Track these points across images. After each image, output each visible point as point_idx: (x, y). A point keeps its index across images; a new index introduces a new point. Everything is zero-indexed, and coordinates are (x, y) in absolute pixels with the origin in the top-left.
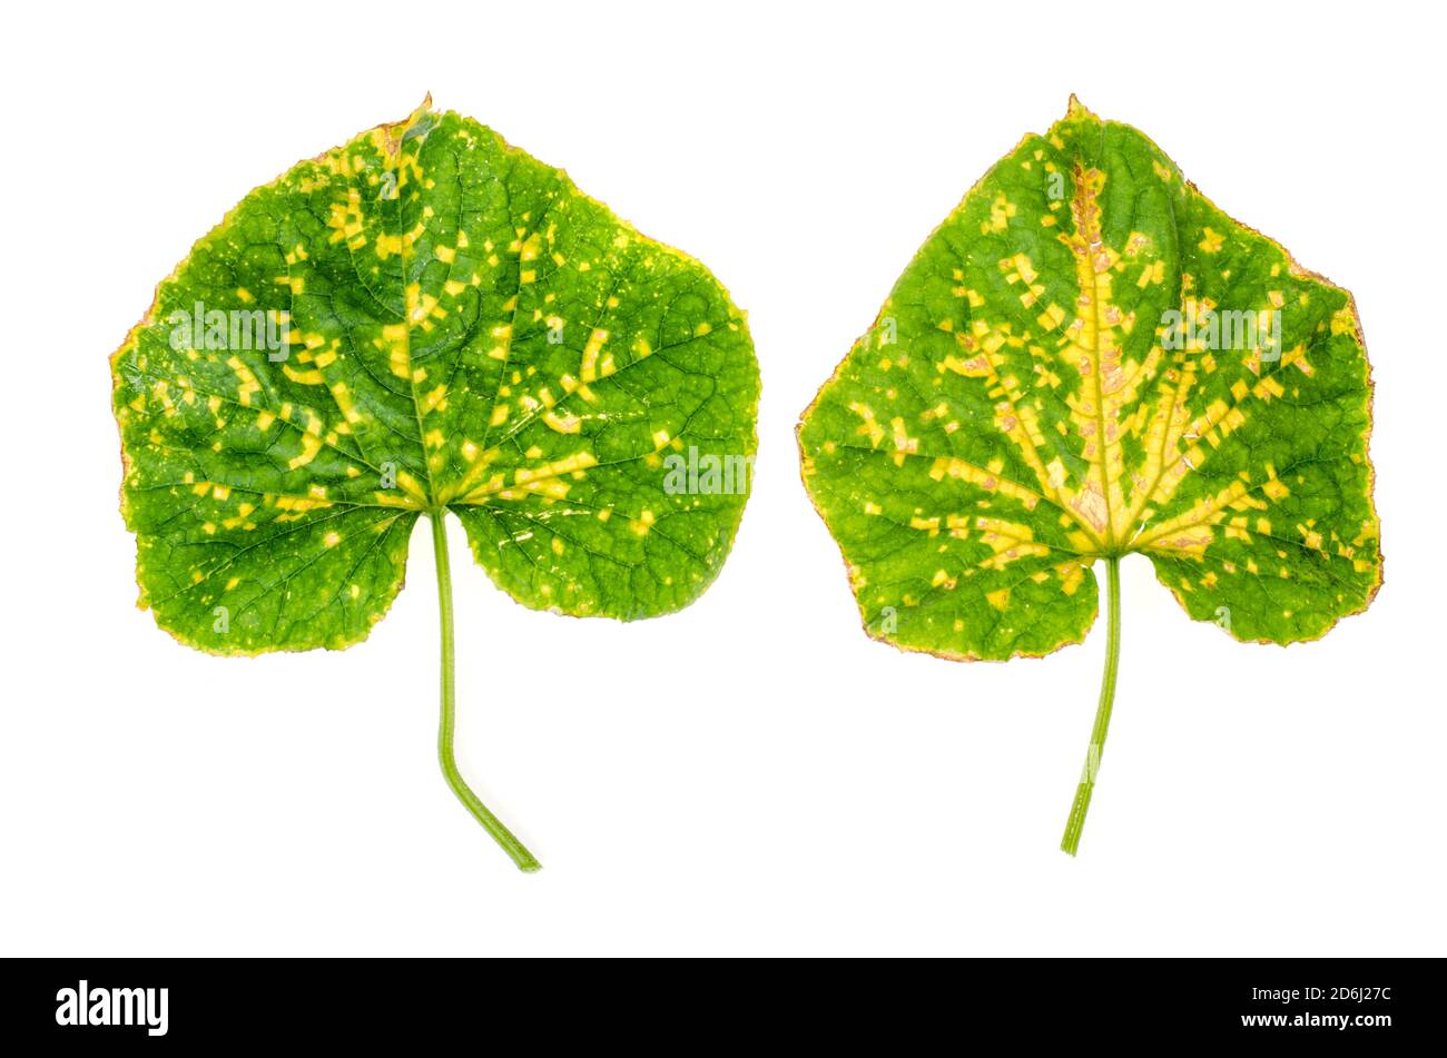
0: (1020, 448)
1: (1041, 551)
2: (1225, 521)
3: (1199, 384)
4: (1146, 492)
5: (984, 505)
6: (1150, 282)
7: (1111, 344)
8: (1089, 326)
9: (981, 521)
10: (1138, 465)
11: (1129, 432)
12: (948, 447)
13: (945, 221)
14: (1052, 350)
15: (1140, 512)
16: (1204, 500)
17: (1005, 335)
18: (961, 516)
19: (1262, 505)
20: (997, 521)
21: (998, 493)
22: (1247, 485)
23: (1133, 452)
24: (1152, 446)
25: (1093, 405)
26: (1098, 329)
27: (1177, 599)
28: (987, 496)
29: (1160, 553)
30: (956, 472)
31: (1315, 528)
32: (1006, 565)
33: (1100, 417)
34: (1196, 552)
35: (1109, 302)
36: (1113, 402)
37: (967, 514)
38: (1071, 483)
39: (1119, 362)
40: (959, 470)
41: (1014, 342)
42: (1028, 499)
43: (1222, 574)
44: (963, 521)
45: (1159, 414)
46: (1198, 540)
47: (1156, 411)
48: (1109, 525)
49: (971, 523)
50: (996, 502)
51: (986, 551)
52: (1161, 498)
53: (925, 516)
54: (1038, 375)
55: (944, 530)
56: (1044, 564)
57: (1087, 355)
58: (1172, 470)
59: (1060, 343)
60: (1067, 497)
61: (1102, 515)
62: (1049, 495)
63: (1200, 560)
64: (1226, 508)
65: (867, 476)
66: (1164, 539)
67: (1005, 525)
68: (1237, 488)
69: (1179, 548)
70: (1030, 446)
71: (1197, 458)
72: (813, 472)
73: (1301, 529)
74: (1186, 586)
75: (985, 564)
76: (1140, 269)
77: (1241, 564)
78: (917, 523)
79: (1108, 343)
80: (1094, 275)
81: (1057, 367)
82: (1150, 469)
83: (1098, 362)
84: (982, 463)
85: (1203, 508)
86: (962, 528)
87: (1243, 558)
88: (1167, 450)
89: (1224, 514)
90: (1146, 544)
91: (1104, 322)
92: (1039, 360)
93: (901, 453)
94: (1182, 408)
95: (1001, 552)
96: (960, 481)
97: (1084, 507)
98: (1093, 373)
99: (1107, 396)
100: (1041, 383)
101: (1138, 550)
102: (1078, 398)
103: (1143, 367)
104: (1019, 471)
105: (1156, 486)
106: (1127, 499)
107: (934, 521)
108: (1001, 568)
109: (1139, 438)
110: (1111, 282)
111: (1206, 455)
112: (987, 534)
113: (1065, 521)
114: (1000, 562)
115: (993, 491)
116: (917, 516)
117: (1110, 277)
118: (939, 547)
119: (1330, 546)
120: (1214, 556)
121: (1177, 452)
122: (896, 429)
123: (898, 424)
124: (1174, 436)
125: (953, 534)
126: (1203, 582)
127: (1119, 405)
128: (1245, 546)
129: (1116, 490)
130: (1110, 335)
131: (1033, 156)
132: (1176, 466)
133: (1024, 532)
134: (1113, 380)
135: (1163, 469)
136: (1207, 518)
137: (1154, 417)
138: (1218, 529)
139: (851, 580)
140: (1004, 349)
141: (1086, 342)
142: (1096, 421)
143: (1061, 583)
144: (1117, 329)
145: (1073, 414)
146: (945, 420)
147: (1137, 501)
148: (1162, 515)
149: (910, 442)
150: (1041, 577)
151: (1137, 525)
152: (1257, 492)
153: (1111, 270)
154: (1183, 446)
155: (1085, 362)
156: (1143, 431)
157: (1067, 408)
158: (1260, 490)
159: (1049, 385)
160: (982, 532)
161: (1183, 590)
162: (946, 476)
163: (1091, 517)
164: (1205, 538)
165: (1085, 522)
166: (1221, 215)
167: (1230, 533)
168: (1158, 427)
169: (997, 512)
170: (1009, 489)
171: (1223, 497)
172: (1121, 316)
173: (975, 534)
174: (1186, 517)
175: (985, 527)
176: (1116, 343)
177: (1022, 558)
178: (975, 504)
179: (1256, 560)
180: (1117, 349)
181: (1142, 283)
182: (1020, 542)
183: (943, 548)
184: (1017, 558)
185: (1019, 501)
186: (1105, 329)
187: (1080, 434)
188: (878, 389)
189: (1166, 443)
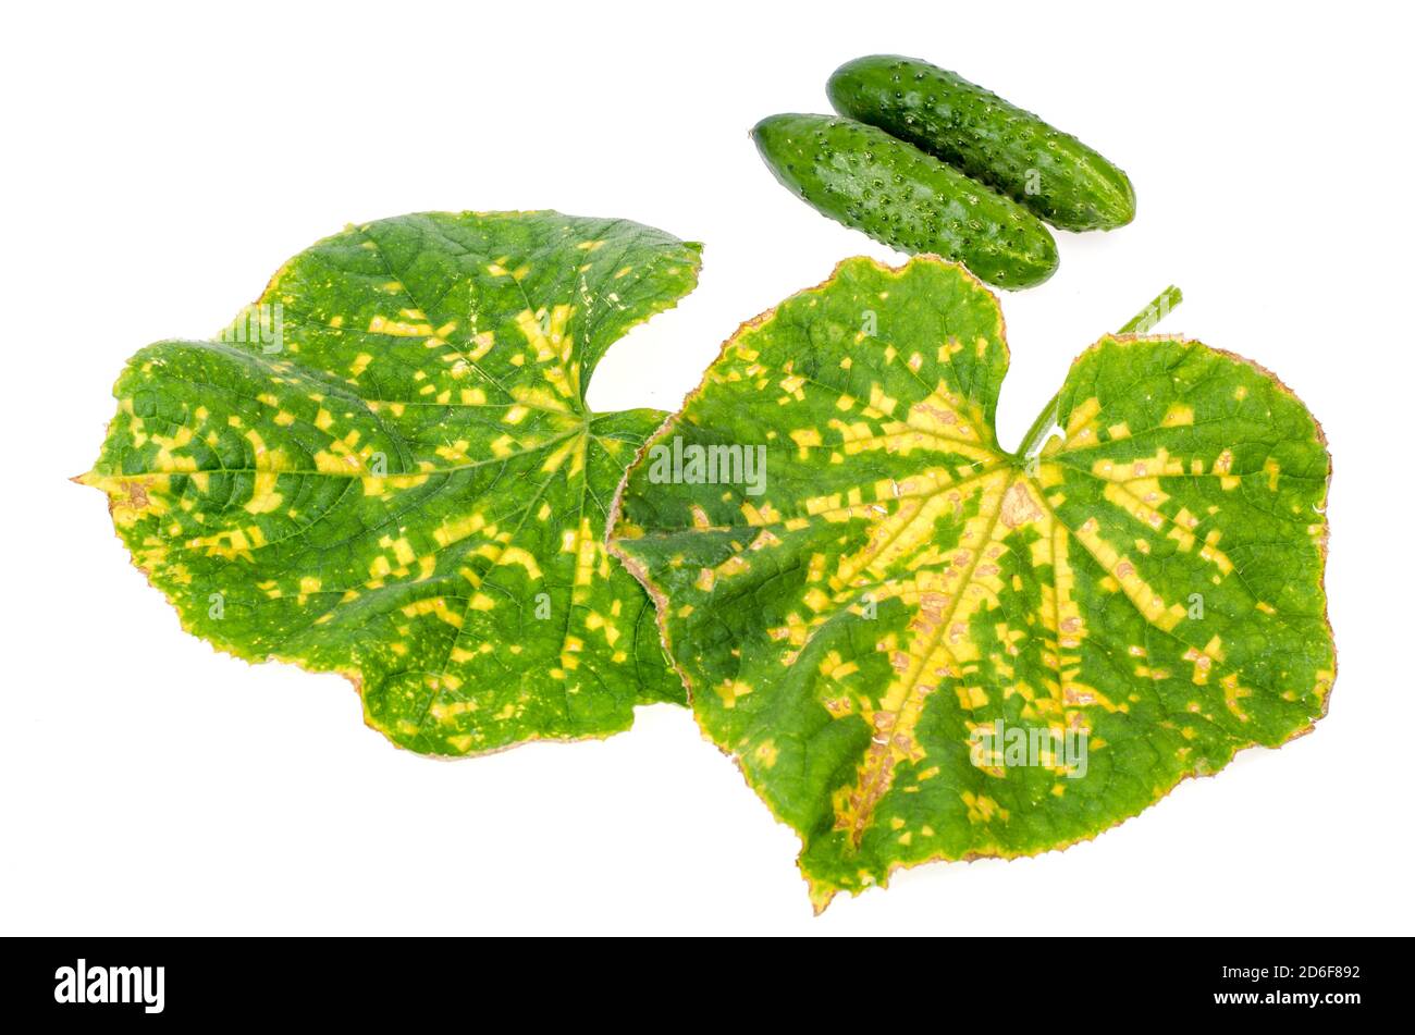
0: (1072, 595)
1: (1104, 468)
2: (887, 419)
3: (840, 550)
4: (954, 490)
5: (1143, 545)
6: (844, 661)
7: (918, 636)
8: (929, 666)
9: (1157, 524)
10: (949, 517)
11: (940, 552)
12: (1150, 633)
14: (985, 665)
15: (970, 478)
16: (897, 452)
17: (1033, 705)
18: (1176, 542)
19: (834, 424)
20: (1138, 515)
21: (1120, 554)
22: (840, 449)
23: (946, 533)
24: (924, 524)
25: (967, 593)
26: (924, 661)
27: (1004, 328)
28: (1136, 556)
29: (978, 413)
30: (1155, 603)
31: (783, 393)
32: (1155, 455)
33: (967, 580)
34: (942, 399)
35: (897, 679)
36: (945, 585)
37: (1169, 542)
38: (1032, 536)
39: (919, 613)
40: (1152, 605)
41: (1028, 693)
42: (1090, 534)
43: (930, 355)
44: (1174, 534)
45: (898, 554)
46: (928, 413)
47: (900, 558)
48: (1008, 485)
49: (1169, 525)
50: (1128, 542)
51: (1169, 483)
52: (945, 477)
53: (1213, 567)
54: (1017, 644)
55: (1200, 537)
56: (1107, 448)
57: (948, 642)
58: (915, 492)
59: (974, 669)
60: (1043, 524)
61: (1013, 495)
62: (1062, 533)
63: (943, 385)
64: (878, 432)
65: (1260, 638)
66: (961, 437)
67: (1131, 508)
68: (852, 449)
70: (1059, 592)
71: (883, 488)
72: (1321, 674)
73: (800, 396)
74: (982, 344)
75: (1176, 468)
76: (848, 678)
77: (901, 362)
78: (1225, 564)
79: (920, 640)
80: (899, 713)
81: (991, 645)
82: (939, 506)
83: (941, 631)
84: (1122, 597)
85: (904, 445)
86: (1182, 528)
87: (894, 368)
88: (909, 513)
89: (884, 426)
90: (980, 445)
91: (914, 664)
92: (1009, 660)
93: (1208, 655)
94: (871, 543)
95: (1150, 477)
96: (1157, 590)
97: (1029, 509)
98: (951, 623)
99: (948, 595)
100: (1017, 635)
101: (994, 442)
102: (985, 602)
103: (894, 594)
104: (1087, 565)
105: (941, 490)
106: (979, 492)
107: (1207, 554)
108: (1162, 453)
109: (934, 543)
110: (883, 696)
111: (873, 486)
112: (1156, 504)
113: (1058, 500)
114: (1162, 462)
115: (1125, 559)
116: (1222, 575)
117: (882, 701)
118: (1217, 514)
119: (776, 373)
120: (924, 384)
121: (902, 505)
122: (1204, 675)
123: (1200, 678)
124: (896, 521)
125: (1195, 522)
126: (958, 347)
127: (940, 575)
128: (883, 381)
129: (987, 504)
130: (914, 646)
131: (913, 839)
132: (907, 494)
133: (1111, 494)
134: (934, 604)
135: (924, 499)
136: (904, 433)
137: (905, 554)
138: (900, 414)
140: (1043, 693)
141: (940, 656)
142: (973, 577)
143: (1098, 417)
144: (903, 646)
145: (997, 590)
146: (1144, 662)
147: (968, 489)
148: (950, 463)
149: (1193, 659)
150: (1119, 431)
151: (979, 469)
152: (832, 440)
153: (877, 706)
154: (893, 505)
155: (955, 637)
156: (924, 548)
157: (1001, 597)
158: (824, 441)
159: (1011, 628)
160: (1161, 510)
161: (991, 340)
162: (1169, 604)
163: (1025, 498)
164: (920, 411)
165: (1034, 495)
167: (889, 405)
168: (906, 540)
169: (1134, 528)
170: (1107, 554)
171: (876, 444)
172: (891, 656)
173: (1169, 511)
174: (928, 444)
175: (1155, 513)
176: (913, 635)
177: (1131, 461)
178: (1152, 552)
179: (883, 359)
180: (914, 628)
181: (851, 667)
182: (1122, 485)
183: (1213, 510)
184: (1136, 461)
185: (1101, 535)
186: (916, 656)
187: (1000, 569)
188: (1209, 717)
189: (907, 519)
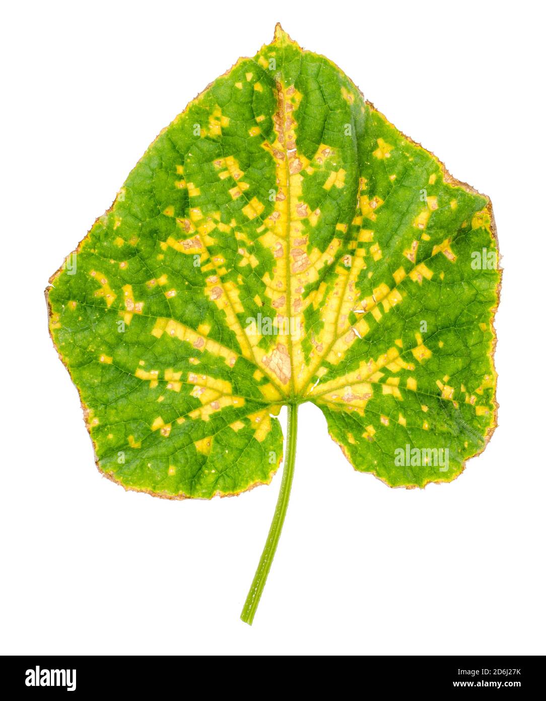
0: (224, 313)
1: (238, 402)
2: (383, 381)
3: (368, 269)
4: (321, 354)
5: (194, 361)
6: (334, 186)
7: (300, 234)
8: (283, 218)
9: (192, 377)
10: (317, 332)
11: (311, 305)
12: (167, 311)
13: (171, 124)
14: (254, 236)
15: (316, 369)
16: (367, 362)
17: (216, 222)
18: (176, 371)
19: (411, 367)
20: (205, 377)
21: (206, 351)
22: (401, 350)
23: (312, 318)
24: (328, 317)
25: (283, 281)
26: (289, 220)
27: (344, 453)
28: (198, 354)
29: (331, 407)
30: (173, 332)
31: (449, 383)
32: (210, 416)
33: (288, 292)
34: (358, 406)
35: (300, 199)
36: (299, 280)
37: (180, 369)
38: (263, 344)
39: (306, 250)
40: (175, 330)
41: (222, 227)
42: (230, 358)
43: (379, 427)
44: (178, 375)
45: (335, 291)
46: (361, 396)
47: (332, 288)
48: (292, 378)
49: (183, 379)
50: (205, 360)
51: (195, 404)
52: (332, 359)
53: (147, 369)
54: (242, 257)
55: (162, 381)
56: (240, 414)
57: (281, 241)
58: (344, 337)
59: (260, 230)
60: (260, 356)
61: (287, 372)
62: (246, 353)
63: (362, 414)
64: (384, 370)
65: (101, 332)
66: (335, 392)
67: (211, 381)
68: (393, 352)
69: (345, 403)
70: (231, 312)
71: (363, 328)
72: (58, 326)
73: (439, 384)
74: (351, 440)
75: (194, 415)
76: (326, 176)
77: (394, 419)
78: (141, 374)
79: (298, 232)
80: (288, 176)
81: (256, 250)
82: (325, 336)
83: (288, 247)
84: (193, 326)
85: (365, 368)
86: (175, 381)
87: (395, 413)
88: (340, 321)
89: (382, 375)
90: (320, 396)
91: (295, 215)
92: (243, 244)
93: (129, 312)
94: (353, 287)
95: (207, 403)
96: (175, 340)
97: (273, 364)
98: (284, 256)
99: (295, 275)
100: (243, 263)
101: (314, 401)
102: (272, 278)
103: (325, 254)
104: (222, 335)
105: (330, 349)
106: (307, 360)
107: (154, 374)
108: (206, 418)
109: (318, 310)
110: (302, 182)
111: (370, 327)
112: (196, 388)
113: (258, 376)
114: (205, 413)
115: (202, 349)
116: (140, 367)
117: (302, 178)
118: (158, 398)
119: (459, 398)
120: (374, 410)
121: (347, 323)
122: (126, 294)
123: (128, 290)
124: (346, 310)
125: (169, 387)
126: (365, 435)
127: (305, 284)
128: (397, 403)
129: (298, 355)
130: (300, 226)
131: (245, 77)
132: (348, 333)
133: (225, 386)
134: (300, 263)
135: (336, 336)
136: (369, 376)
137: (331, 293)
138: (377, 387)
139: (87, 421)
140: (214, 233)
141: (281, 229)
142: (285, 295)
143: (254, 431)
144: (306, 222)
145: (268, 289)
146: (164, 288)
147: (315, 361)
148: (334, 372)
149: (137, 305)
150: (238, 426)
151: (313, 379)
152: (407, 355)
153: (303, 174)
154: (354, 320)
155: (279, 247)
156: (322, 304)
157: (263, 285)
158: (410, 354)
159: (249, 265)
160: (192, 386)
161: (348, 444)
162: (164, 334)
163: (278, 372)
164: (367, 394)
165: (273, 376)
166: (391, 128)
167: (386, 390)
168: (333, 301)
169: (204, 369)
170: (214, 348)
171: (381, 361)
172: (309, 210)
173: (187, 387)
174: (351, 376)
175: (195, 382)
176: (304, 233)
177: (223, 409)
178: (188, 361)
179: (405, 416)
180: (304, 237)
181: (327, 186)
182: (222, 394)
183: (161, 399)
184: (220, 410)
185: (222, 359)
186: (296, 221)
187: (272, 307)
188: (112, 262)
189: (340, 316)
